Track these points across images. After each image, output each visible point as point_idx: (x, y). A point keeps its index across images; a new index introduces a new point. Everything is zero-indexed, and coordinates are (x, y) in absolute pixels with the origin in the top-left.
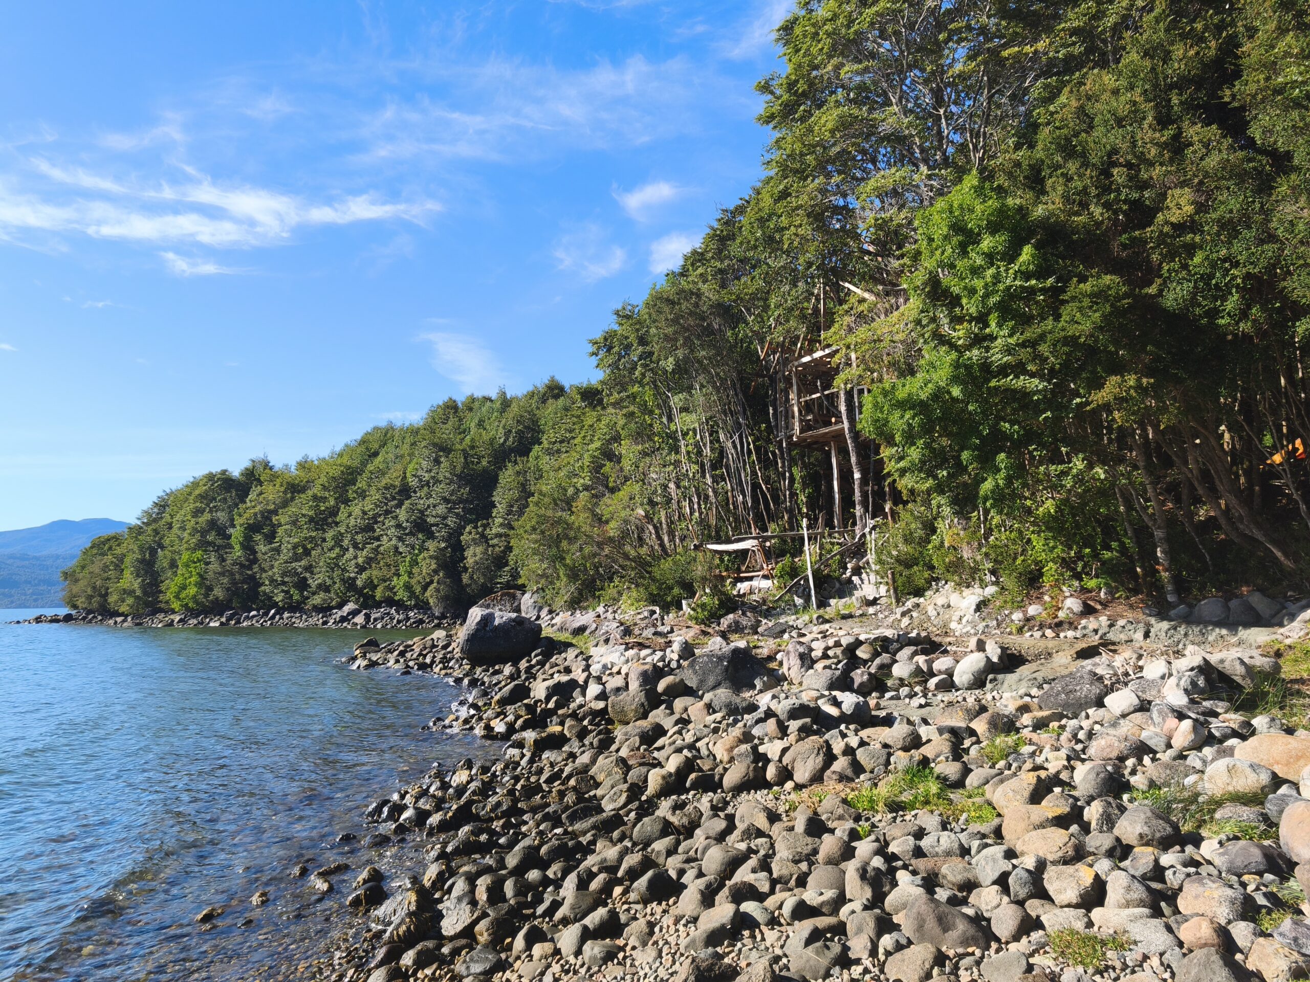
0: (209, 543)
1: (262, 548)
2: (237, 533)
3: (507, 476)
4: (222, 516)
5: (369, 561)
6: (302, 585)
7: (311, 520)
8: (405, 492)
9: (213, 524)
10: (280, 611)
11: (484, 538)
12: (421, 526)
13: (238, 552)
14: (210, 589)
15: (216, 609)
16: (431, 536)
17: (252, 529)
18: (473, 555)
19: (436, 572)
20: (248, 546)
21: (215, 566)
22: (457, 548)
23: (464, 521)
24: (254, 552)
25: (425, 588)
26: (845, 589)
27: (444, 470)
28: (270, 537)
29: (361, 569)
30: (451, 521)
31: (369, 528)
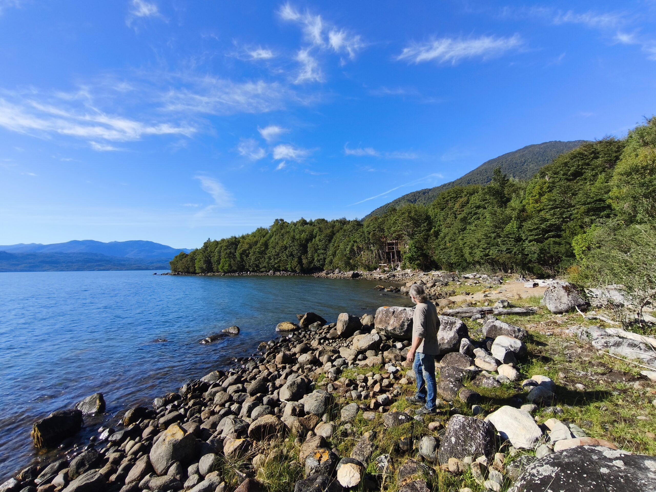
0: (230, 257)
1: (245, 258)
2: (237, 254)
3: (309, 245)
4: (233, 251)
5: (279, 262)
6: (257, 266)
7: (259, 252)
8: (286, 248)
9: (230, 252)
10: (250, 272)
11: (307, 258)
12: (292, 255)
13: (239, 259)
14: (231, 267)
15: (234, 271)
16: (294, 257)
17: (241, 254)
18: (304, 261)
19: (297, 265)
20: (241, 258)
21: (232, 262)
22: (300, 259)
23: (301, 254)
24: (243, 259)
25: (295, 268)
26: (396, 269)
27: (296, 243)
28: (247, 256)
29: (276, 263)
30: (299, 254)
31: (278, 255)
